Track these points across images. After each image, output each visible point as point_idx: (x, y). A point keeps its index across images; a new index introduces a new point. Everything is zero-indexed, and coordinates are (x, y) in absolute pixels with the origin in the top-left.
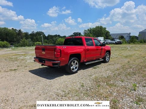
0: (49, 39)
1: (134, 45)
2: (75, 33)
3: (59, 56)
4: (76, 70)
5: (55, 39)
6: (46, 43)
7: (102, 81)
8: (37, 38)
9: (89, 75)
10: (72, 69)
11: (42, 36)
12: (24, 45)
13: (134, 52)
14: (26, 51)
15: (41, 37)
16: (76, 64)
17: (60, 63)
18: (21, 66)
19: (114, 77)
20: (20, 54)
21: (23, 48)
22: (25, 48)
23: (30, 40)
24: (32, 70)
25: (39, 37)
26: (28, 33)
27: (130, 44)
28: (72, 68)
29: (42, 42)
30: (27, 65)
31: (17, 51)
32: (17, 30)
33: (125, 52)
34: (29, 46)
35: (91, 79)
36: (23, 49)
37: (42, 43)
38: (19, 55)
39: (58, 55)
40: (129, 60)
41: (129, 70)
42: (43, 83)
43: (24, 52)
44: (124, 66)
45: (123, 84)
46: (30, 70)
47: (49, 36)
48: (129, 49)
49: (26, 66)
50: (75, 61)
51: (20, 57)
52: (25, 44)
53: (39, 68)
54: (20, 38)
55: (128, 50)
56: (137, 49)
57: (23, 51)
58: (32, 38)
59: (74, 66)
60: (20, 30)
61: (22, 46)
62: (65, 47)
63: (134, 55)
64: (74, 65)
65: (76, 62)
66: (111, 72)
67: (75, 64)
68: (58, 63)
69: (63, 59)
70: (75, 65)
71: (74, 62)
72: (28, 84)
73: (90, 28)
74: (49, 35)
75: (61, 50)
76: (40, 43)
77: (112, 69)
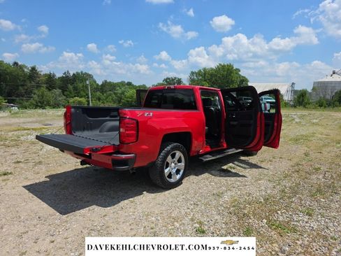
0: (106, 91)
1: (305, 112)
2: (169, 79)
3: (133, 139)
4: (178, 177)
5: (120, 91)
6: (98, 101)
7: (254, 215)
8: (75, 89)
9: (215, 192)
10: (166, 175)
11: (88, 82)
12: (41, 105)
13: (312, 129)
14: (47, 120)
15: (86, 87)
16: (179, 161)
17: (133, 159)
18: (27, 161)
19: (282, 201)
20: (29, 127)
21: (40, 111)
22: (44, 111)
23: (58, 91)
24: (54, 173)
25: (81, 85)
26: (54, 75)
27: (296, 109)
28: (166, 171)
29: (88, 98)
30: (43, 160)
31: (22, 120)
32: (26, 67)
33: (290, 127)
34: (54, 108)
35: (222, 205)
36: (39, 115)
37: (88, 101)
38: (25, 129)
39: (128, 136)
40: (306, 149)
41: (314, 177)
42: (81, 218)
43: (39, 122)
44: (298, 165)
45: (315, 225)
46: (49, 174)
47: (105, 84)
48: (297, 120)
49: (40, 163)
50: (175, 154)
51: (28, 135)
52: (45, 103)
53: (74, 168)
54: (33, 87)
55: (296, 123)
56: (315, 121)
57: (38, 119)
58: (62, 87)
59: (174, 167)
60: (33, 69)
61: (36, 106)
62: (149, 113)
63: (314, 136)
64: (173, 164)
65: (178, 154)
66: (271, 185)
67: (176, 162)
68: (130, 158)
69: (144, 147)
70: (175, 164)
71: (173, 156)
72: (35, 222)
73: (205, 69)
74: (106, 81)
75: (137, 122)
76: (83, 100)
77: (271, 173)
